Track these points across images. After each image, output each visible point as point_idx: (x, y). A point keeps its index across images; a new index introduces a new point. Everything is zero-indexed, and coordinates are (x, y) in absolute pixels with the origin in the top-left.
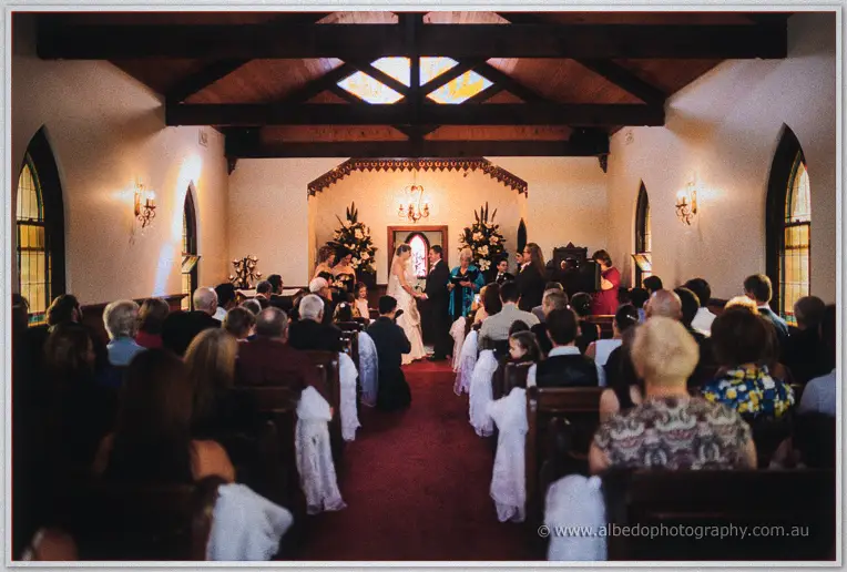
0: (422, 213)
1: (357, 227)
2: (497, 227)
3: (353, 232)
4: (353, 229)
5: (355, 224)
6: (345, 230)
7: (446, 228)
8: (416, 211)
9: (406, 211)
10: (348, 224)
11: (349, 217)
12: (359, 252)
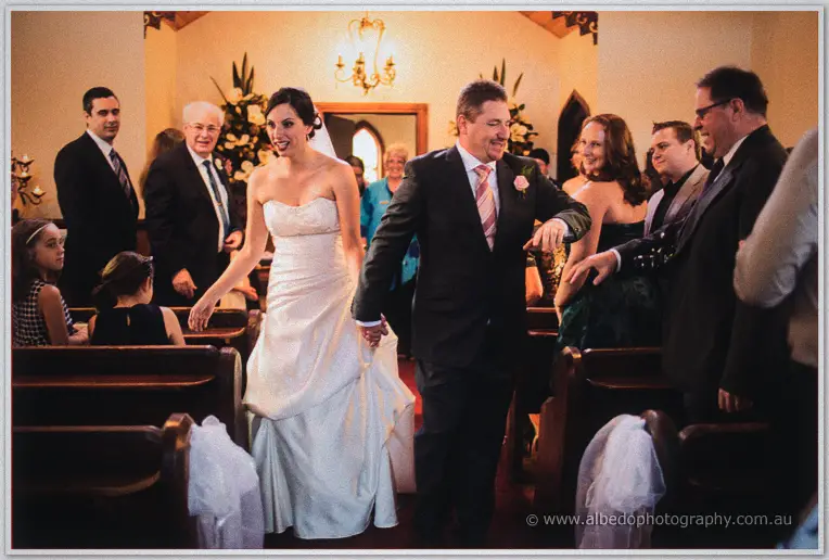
0: (382, 73)
1: (251, 102)
2: (522, 107)
3: (245, 113)
4: (244, 106)
5: (248, 97)
6: (228, 108)
7: (425, 108)
8: (368, 70)
9: (349, 71)
10: (235, 95)
11: (237, 82)
12: (256, 150)
